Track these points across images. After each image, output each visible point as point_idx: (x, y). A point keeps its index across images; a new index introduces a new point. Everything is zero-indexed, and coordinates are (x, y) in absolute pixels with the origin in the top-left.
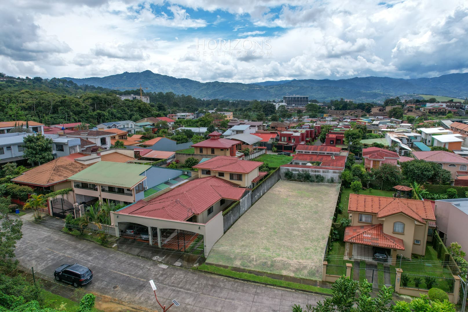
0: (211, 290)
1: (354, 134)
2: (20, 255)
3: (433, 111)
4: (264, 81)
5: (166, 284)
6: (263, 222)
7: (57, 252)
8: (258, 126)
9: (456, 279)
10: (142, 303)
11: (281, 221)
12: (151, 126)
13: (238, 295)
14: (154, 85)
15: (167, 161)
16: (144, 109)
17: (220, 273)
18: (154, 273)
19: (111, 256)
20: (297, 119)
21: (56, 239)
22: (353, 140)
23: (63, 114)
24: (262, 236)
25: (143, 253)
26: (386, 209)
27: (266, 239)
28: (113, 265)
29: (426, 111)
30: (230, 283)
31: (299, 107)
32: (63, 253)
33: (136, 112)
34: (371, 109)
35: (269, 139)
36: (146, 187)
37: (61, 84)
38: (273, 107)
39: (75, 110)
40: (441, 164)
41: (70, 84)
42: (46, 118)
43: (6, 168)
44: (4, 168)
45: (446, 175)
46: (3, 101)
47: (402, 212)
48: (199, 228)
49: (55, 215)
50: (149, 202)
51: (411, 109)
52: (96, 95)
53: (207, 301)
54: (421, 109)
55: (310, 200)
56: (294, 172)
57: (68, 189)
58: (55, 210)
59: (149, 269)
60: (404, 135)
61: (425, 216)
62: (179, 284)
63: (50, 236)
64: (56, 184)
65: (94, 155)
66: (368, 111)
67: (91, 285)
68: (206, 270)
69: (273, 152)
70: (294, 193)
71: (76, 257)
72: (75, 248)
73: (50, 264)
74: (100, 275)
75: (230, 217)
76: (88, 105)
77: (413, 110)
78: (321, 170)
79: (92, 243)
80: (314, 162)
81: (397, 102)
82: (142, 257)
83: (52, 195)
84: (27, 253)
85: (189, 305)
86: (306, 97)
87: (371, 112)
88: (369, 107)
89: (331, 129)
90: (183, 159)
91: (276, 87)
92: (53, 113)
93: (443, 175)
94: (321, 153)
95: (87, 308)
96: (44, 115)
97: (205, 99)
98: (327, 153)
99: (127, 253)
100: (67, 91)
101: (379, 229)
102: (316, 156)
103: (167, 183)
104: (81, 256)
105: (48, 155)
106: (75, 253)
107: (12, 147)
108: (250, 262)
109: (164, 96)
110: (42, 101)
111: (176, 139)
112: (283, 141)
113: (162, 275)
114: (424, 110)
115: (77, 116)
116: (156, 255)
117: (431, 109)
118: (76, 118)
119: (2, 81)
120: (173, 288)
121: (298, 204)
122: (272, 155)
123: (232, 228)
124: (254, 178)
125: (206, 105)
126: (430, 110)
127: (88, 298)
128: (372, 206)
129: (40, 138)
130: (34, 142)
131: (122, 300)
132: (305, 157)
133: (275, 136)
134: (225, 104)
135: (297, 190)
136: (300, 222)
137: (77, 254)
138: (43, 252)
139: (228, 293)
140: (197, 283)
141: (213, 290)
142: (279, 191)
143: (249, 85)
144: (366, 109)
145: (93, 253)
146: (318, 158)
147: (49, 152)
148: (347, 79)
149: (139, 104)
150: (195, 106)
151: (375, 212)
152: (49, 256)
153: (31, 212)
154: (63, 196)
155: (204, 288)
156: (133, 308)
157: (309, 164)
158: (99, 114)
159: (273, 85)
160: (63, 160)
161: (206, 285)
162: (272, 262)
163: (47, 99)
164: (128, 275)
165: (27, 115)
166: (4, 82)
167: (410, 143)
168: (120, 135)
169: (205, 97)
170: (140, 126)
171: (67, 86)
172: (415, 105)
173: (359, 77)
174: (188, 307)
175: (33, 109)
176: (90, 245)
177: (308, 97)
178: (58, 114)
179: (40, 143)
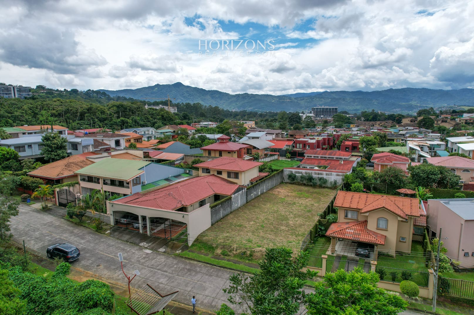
0: (186, 273)
1: (369, 141)
2: (22, 236)
3: (470, 121)
4: (294, 93)
5: (145, 266)
6: (254, 217)
7: (55, 235)
8: (277, 134)
9: (430, 273)
10: (119, 280)
11: (272, 217)
12: (172, 133)
13: (211, 278)
14: (184, 97)
15: (175, 162)
16: (167, 117)
17: (200, 259)
18: (137, 256)
19: (102, 240)
20: (321, 129)
21: (57, 225)
22: (368, 146)
23: (89, 120)
24: (249, 230)
25: (132, 239)
26: (371, 205)
27: (251, 232)
28: (101, 248)
29: (462, 121)
30: (206, 268)
31: (327, 118)
32: (60, 236)
33: (159, 119)
34: (401, 120)
35: (284, 145)
36: (145, 182)
37: (95, 95)
38: (300, 118)
39: (100, 117)
40: (453, 169)
41: (103, 95)
42: (73, 124)
43: (24, 163)
44: (22, 163)
45: (455, 179)
46: (36, 108)
47: (384, 207)
48: (183, 217)
49: (61, 205)
50: (145, 194)
51: (445, 119)
52: (121, 103)
53: (179, 282)
54: (456, 119)
55: (307, 200)
56: (297, 175)
57: (74, 182)
58: (61, 201)
59: (134, 253)
60: (426, 143)
61: (410, 213)
62: (157, 267)
63: (52, 222)
64: (65, 177)
65: (106, 154)
66: (399, 122)
67: (77, 263)
68: (187, 256)
69: (287, 158)
70: (293, 194)
71: (71, 240)
72: (72, 232)
73: (46, 244)
74: (88, 255)
75: (219, 211)
76: (113, 112)
77: (448, 121)
78: (324, 173)
79: (88, 229)
80: (322, 166)
81: (431, 113)
82: (130, 242)
83: (58, 187)
84: (28, 235)
85: (162, 284)
86: (335, 108)
87: (402, 122)
88: (400, 118)
89: (350, 137)
90: (190, 160)
91: (307, 98)
92: (80, 120)
93: (451, 179)
94: (330, 158)
95: (61, 274)
96: (71, 121)
97: (234, 111)
98: (336, 158)
99: (118, 239)
100: (99, 102)
101: (364, 225)
102: (324, 161)
103: (167, 180)
104: (75, 239)
105: (63, 152)
106: (71, 236)
107: (33, 145)
108: (230, 251)
109: (192, 106)
110: (70, 109)
111: (189, 144)
112: (298, 147)
113: (144, 258)
114: (460, 121)
115: (102, 123)
116: (144, 242)
117: (468, 119)
118: (101, 124)
119: (42, 93)
120: (151, 269)
121: (294, 203)
122: (284, 161)
123: (221, 221)
124: (252, 178)
125: (233, 116)
126: (466, 120)
127: (63, 266)
128: (358, 202)
129: (56, 136)
130: (50, 140)
131: (102, 276)
132: (313, 161)
133: (291, 143)
134: (252, 115)
135: (298, 192)
136: (290, 219)
137: (72, 238)
138: (42, 234)
139: (202, 277)
140: (175, 267)
141: (189, 273)
142: (278, 192)
143: (279, 97)
144: (397, 120)
145: (87, 237)
146: (327, 163)
147: (64, 150)
148: (381, 90)
149: (162, 112)
150: (222, 117)
151: (360, 208)
152: (47, 237)
153: (39, 202)
154: (69, 188)
155: (180, 271)
156: (109, 283)
157: (317, 168)
158: (122, 121)
159: (303, 97)
160: (76, 157)
161: (184, 269)
162: (251, 252)
163: (75, 106)
164: (113, 257)
165: (56, 121)
166: (44, 94)
167: (433, 152)
168: (135, 138)
169: (234, 109)
170: (161, 133)
171: (100, 98)
172: (450, 116)
173: (394, 88)
174: (161, 285)
175: (63, 116)
176: (85, 231)
177: (337, 108)
178: (84, 120)
179: (56, 141)
